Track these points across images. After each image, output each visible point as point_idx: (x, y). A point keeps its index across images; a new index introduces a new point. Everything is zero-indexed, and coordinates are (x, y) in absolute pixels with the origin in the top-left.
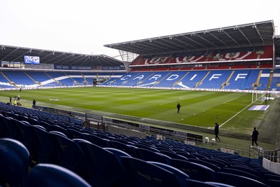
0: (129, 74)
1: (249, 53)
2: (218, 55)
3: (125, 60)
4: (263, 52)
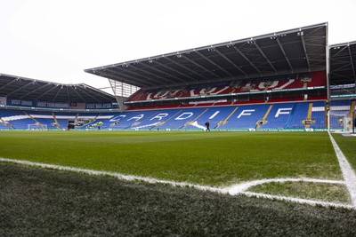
0: (123, 113)
1: (291, 81)
2: (248, 85)
3: (119, 93)
4: (310, 80)
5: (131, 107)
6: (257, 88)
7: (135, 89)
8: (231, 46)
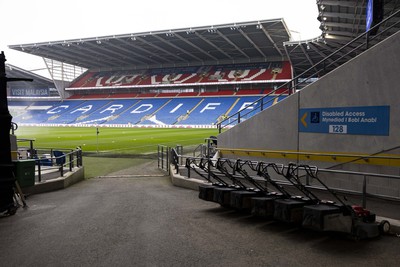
0: (65, 103)
1: (263, 71)
2: (217, 73)
3: (57, 76)
4: (279, 71)
5: (76, 94)
6: (226, 77)
7: (79, 71)
8: (191, 33)
